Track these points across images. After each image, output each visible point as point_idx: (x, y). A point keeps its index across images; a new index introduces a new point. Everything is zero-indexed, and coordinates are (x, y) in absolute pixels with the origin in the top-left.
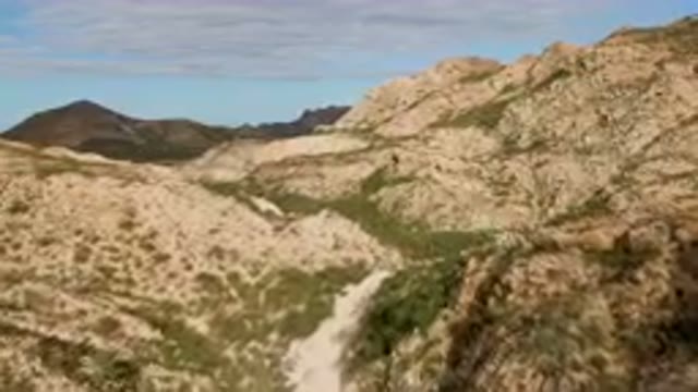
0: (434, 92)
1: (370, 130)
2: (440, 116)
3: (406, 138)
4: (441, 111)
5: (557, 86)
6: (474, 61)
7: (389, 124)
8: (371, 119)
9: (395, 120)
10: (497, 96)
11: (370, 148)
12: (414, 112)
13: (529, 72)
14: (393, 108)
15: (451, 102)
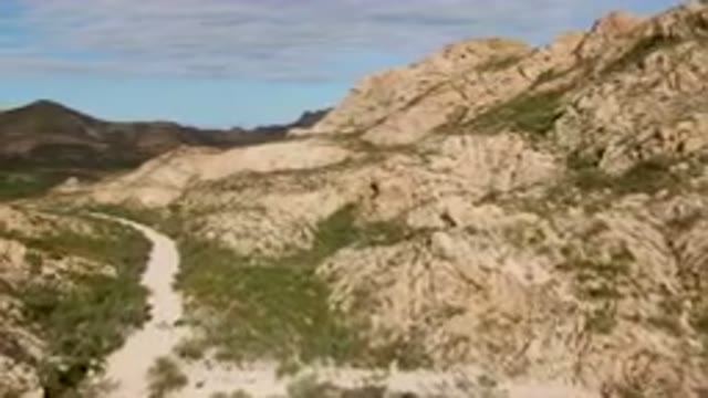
0: (442, 84)
1: (357, 134)
2: (449, 116)
3: (400, 148)
4: (450, 110)
5: (660, 60)
6: (494, 43)
7: (380, 128)
8: (358, 121)
9: (389, 122)
10: (532, 88)
11: (346, 164)
12: (414, 110)
13: (577, 52)
14: (387, 104)
15: (464, 97)
